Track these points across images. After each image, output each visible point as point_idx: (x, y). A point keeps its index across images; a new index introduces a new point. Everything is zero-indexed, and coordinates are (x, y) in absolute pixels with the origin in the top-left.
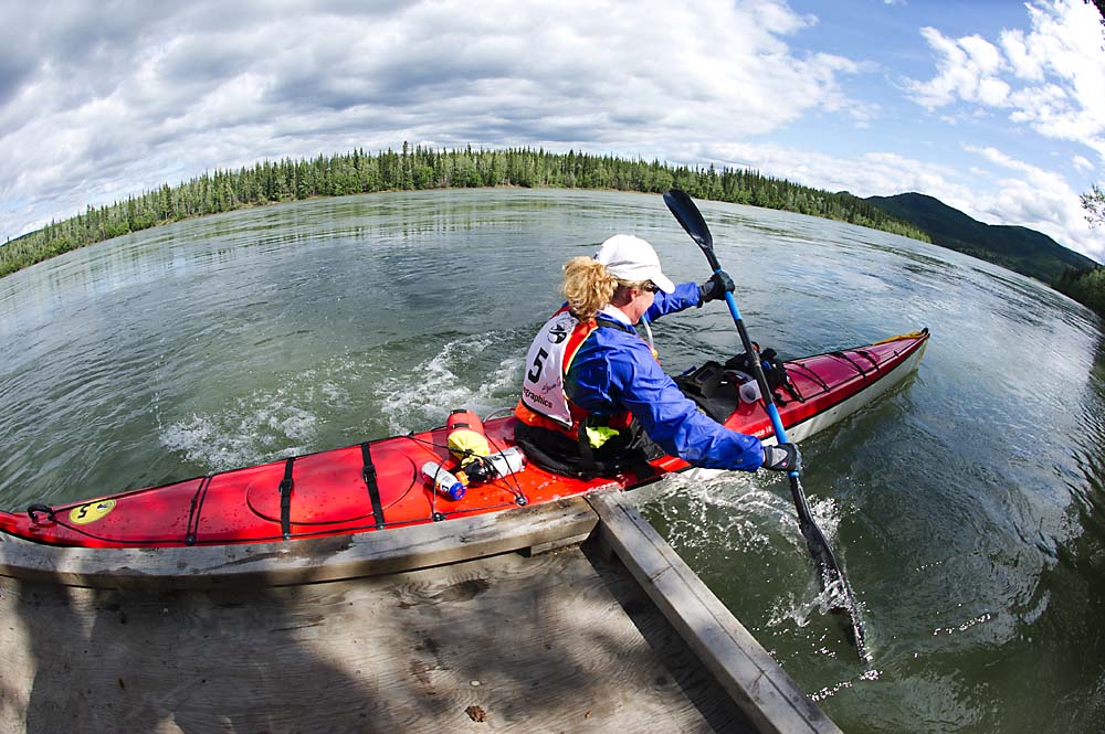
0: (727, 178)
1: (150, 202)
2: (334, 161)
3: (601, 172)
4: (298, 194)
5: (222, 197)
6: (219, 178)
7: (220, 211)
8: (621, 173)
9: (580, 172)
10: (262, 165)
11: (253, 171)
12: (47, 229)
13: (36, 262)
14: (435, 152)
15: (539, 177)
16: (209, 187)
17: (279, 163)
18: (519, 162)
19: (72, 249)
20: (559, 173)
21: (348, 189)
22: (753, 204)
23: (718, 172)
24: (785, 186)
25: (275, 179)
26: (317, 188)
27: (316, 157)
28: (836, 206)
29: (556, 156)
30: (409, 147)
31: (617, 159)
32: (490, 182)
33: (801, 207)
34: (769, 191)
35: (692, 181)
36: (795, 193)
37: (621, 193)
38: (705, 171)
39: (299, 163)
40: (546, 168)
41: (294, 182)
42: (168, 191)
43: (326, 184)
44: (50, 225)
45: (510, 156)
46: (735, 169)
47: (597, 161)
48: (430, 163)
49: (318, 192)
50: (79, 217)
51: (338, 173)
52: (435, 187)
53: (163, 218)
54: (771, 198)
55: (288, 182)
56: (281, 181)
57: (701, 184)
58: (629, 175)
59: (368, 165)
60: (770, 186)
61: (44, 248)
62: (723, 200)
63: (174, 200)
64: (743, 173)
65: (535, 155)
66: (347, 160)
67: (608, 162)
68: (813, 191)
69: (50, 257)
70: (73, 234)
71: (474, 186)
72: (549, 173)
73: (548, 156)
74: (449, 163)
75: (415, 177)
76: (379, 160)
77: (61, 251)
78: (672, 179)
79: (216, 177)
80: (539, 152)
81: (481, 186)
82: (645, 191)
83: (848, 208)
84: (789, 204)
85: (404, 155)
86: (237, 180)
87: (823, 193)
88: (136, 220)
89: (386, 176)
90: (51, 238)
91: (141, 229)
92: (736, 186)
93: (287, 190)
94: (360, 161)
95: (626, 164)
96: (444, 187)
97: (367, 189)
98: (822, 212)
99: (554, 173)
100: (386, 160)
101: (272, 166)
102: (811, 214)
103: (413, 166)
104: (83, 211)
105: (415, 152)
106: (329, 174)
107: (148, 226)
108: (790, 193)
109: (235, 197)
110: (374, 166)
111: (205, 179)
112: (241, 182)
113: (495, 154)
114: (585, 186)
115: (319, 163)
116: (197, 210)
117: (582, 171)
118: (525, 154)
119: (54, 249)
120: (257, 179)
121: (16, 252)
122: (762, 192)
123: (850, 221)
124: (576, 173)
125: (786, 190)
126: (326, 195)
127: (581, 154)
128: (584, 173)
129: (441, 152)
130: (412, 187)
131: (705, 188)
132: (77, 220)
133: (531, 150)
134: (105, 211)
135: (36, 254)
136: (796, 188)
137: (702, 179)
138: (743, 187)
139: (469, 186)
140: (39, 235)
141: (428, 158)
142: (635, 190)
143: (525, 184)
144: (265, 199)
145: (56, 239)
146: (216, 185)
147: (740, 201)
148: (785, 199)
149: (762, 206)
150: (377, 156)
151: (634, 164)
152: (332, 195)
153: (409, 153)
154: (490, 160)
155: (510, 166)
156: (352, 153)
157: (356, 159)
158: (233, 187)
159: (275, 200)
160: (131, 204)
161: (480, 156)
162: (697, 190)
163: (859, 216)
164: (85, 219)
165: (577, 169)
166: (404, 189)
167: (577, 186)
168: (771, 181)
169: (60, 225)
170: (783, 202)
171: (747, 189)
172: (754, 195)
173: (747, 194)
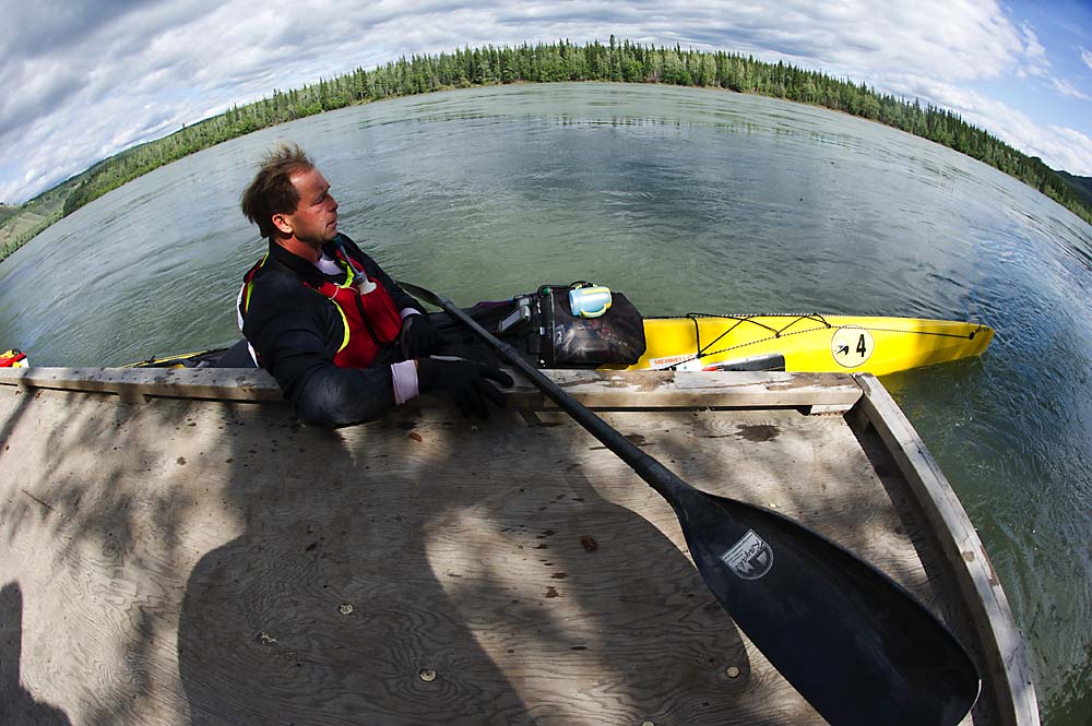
0: (931, 116)
1: (344, 84)
2: (539, 49)
3: (810, 86)
4: (502, 79)
5: (422, 80)
6: (417, 62)
7: (421, 92)
8: (830, 91)
9: (790, 84)
10: (463, 50)
11: (453, 56)
12: (228, 114)
13: (218, 143)
14: (643, 47)
15: (749, 83)
16: (408, 70)
17: (481, 49)
18: (729, 64)
19: (258, 129)
20: (769, 82)
21: (555, 76)
22: (956, 148)
23: (923, 108)
24: (984, 137)
25: (478, 64)
26: (522, 74)
27: (520, 45)
28: (1030, 171)
29: (766, 65)
30: (616, 39)
31: (826, 76)
32: (700, 82)
33: (998, 162)
34: (970, 138)
35: (898, 111)
36: (993, 146)
37: (829, 111)
38: (911, 104)
39: (502, 50)
40: (755, 75)
41: (497, 68)
42: (364, 73)
43: (532, 71)
44: (231, 110)
45: (720, 58)
46: (939, 108)
47: (807, 74)
48: (639, 58)
49: (524, 78)
50: (266, 101)
51: (544, 61)
52: (646, 82)
53: (359, 97)
54: (972, 148)
55: (492, 67)
56: (485, 65)
57: (907, 116)
58: (838, 94)
59: (575, 55)
60: (971, 133)
61: (226, 130)
62: (927, 138)
63: (370, 82)
64: (946, 114)
65: (744, 60)
66: (553, 49)
67: (817, 78)
68: (1009, 149)
69: (234, 137)
70: (258, 116)
71: (685, 84)
72: (760, 80)
73: (758, 64)
74: (657, 59)
75: (624, 70)
76: (586, 51)
77: (247, 131)
78: (878, 106)
79: (414, 61)
80: (748, 58)
81: (691, 85)
82: (853, 114)
83: (1040, 176)
84: (988, 157)
85: (612, 48)
86: (437, 64)
87: (1018, 154)
88: (329, 101)
89: (594, 67)
90: (234, 120)
91: (335, 108)
92: (940, 127)
93: (491, 74)
94: (567, 51)
95: (835, 82)
96: (653, 82)
97: (574, 78)
98: (1017, 173)
99: (764, 81)
100: (593, 52)
101: (473, 52)
102: (1007, 172)
103: (621, 59)
104: (270, 95)
105: (623, 45)
106: (535, 61)
107: (343, 106)
108: (989, 146)
109: (436, 80)
110: (582, 57)
111: (403, 64)
112: (442, 66)
113: (703, 55)
114: (794, 98)
115: (523, 52)
116: (395, 91)
117: (791, 84)
118: (734, 59)
119: (238, 130)
120: (460, 64)
121: (193, 135)
122: (963, 138)
123: (1042, 191)
124: (786, 85)
125: (985, 141)
126: (532, 80)
127: (790, 66)
128: (793, 84)
129: (650, 48)
130: (621, 78)
131: (910, 121)
132: (263, 104)
133: (741, 56)
134: (294, 95)
135: (217, 136)
136: (994, 142)
137: (907, 111)
138: (946, 127)
139: (679, 83)
140: (219, 120)
141: (638, 54)
142: (843, 110)
143: (736, 89)
144: (468, 82)
145: (240, 121)
146: (414, 69)
147: (943, 143)
148: (985, 150)
149: (964, 152)
150: (584, 46)
151: (843, 84)
152: (539, 81)
153: (616, 46)
154: (699, 61)
155: (720, 68)
156: (557, 43)
157: (563, 49)
158: (433, 70)
159: (479, 83)
160: (323, 87)
161: (690, 56)
162: (903, 122)
163: (1049, 187)
164: (272, 102)
165: (787, 80)
166: (613, 81)
167: (786, 97)
168: (972, 128)
169: (244, 110)
170: (983, 153)
171: (950, 131)
172: (955, 139)
173: (950, 137)
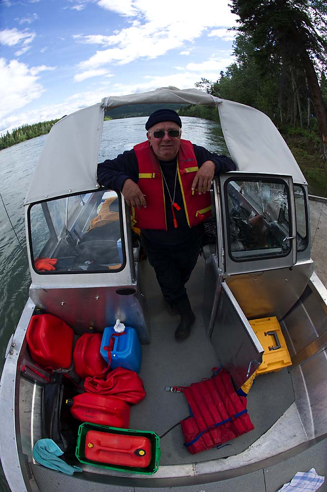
0: (15, 133)
22: (28, 139)
23: (11, 133)
34: (33, 130)
36: (45, 126)
38: (5, 135)
46: (17, 128)
54: (35, 133)
60: (34, 128)
62: (15, 144)
64: (21, 128)
84: (43, 132)
92: (19, 135)
108: (43, 128)
122: (30, 132)
125: (41, 126)
131: (7, 142)
136: (45, 124)
137: (4, 139)
138: (22, 133)
147: (22, 141)
148: (41, 130)
149: (32, 138)
162: (4, 145)
168: (33, 126)
170: (41, 132)
171: (24, 134)
172: (27, 135)
173: (25, 136)
